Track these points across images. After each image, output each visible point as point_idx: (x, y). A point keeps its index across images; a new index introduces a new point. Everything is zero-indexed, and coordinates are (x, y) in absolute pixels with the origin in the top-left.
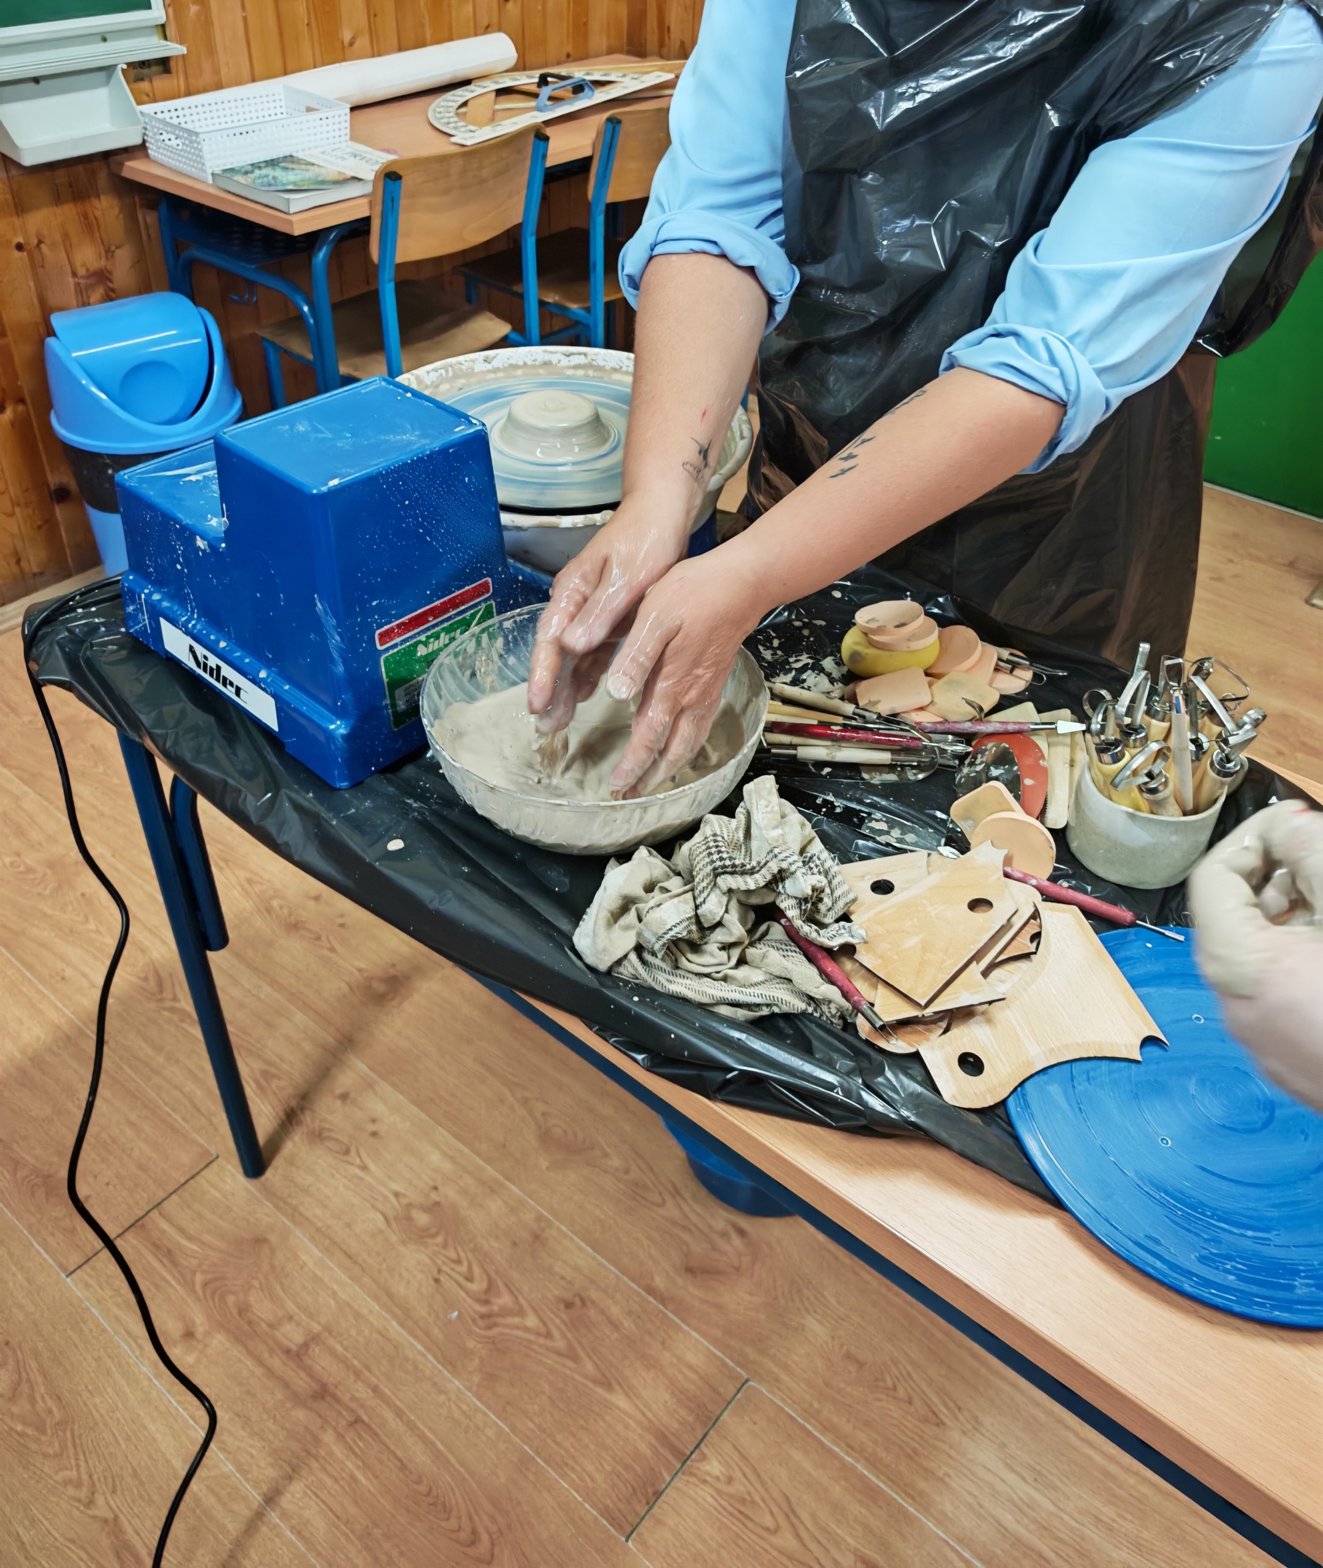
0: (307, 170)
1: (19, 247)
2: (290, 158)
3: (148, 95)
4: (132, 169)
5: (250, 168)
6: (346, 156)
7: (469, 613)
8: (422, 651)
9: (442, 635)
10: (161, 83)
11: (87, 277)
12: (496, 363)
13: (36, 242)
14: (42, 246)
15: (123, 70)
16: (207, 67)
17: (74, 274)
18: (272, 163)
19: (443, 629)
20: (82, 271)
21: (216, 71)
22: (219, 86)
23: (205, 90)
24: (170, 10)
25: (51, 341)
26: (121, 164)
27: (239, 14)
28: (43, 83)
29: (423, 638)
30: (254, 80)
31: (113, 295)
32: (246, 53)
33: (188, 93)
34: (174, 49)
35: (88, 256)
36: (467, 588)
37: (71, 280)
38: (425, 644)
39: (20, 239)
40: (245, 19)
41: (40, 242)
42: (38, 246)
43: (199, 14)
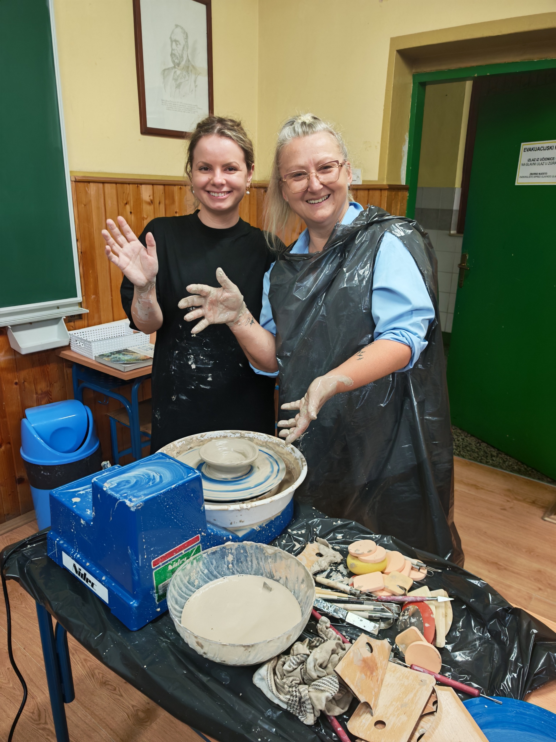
0: (132, 355)
1: (16, 384)
2: (126, 350)
3: (73, 327)
4: (64, 354)
5: (110, 354)
6: (148, 349)
7: (190, 550)
8: (170, 568)
9: (179, 560)
10: (78, 323)
11: (41, 394)
12: (205, 438)
13: (23, 381)
14: (26, 383)
15: (64, 319)
16: (96, 316)
17: (36, 393)
18: (119, 352)
19: (179, 558)
20: (39, 392)
21: (100, 317)
22: (100, 323)
23: (94, 325)
24: (84, 297)
25: (24, 420)
26: (60, 353)
27: (110, 297)
28: (33, 324)
29: (171, 562)
30: (114, 321)
31: (51, 401)
32: (111, 311)
33: (88, 326)
34: (84, 311)
35: (42, 386)
36: (190, 539)
37: (35, 396)
38: (172, 565)
39: (17, 381)
40: (112, 299)
41: (25, 381)
42: (24, 383)
43: (95, 298)
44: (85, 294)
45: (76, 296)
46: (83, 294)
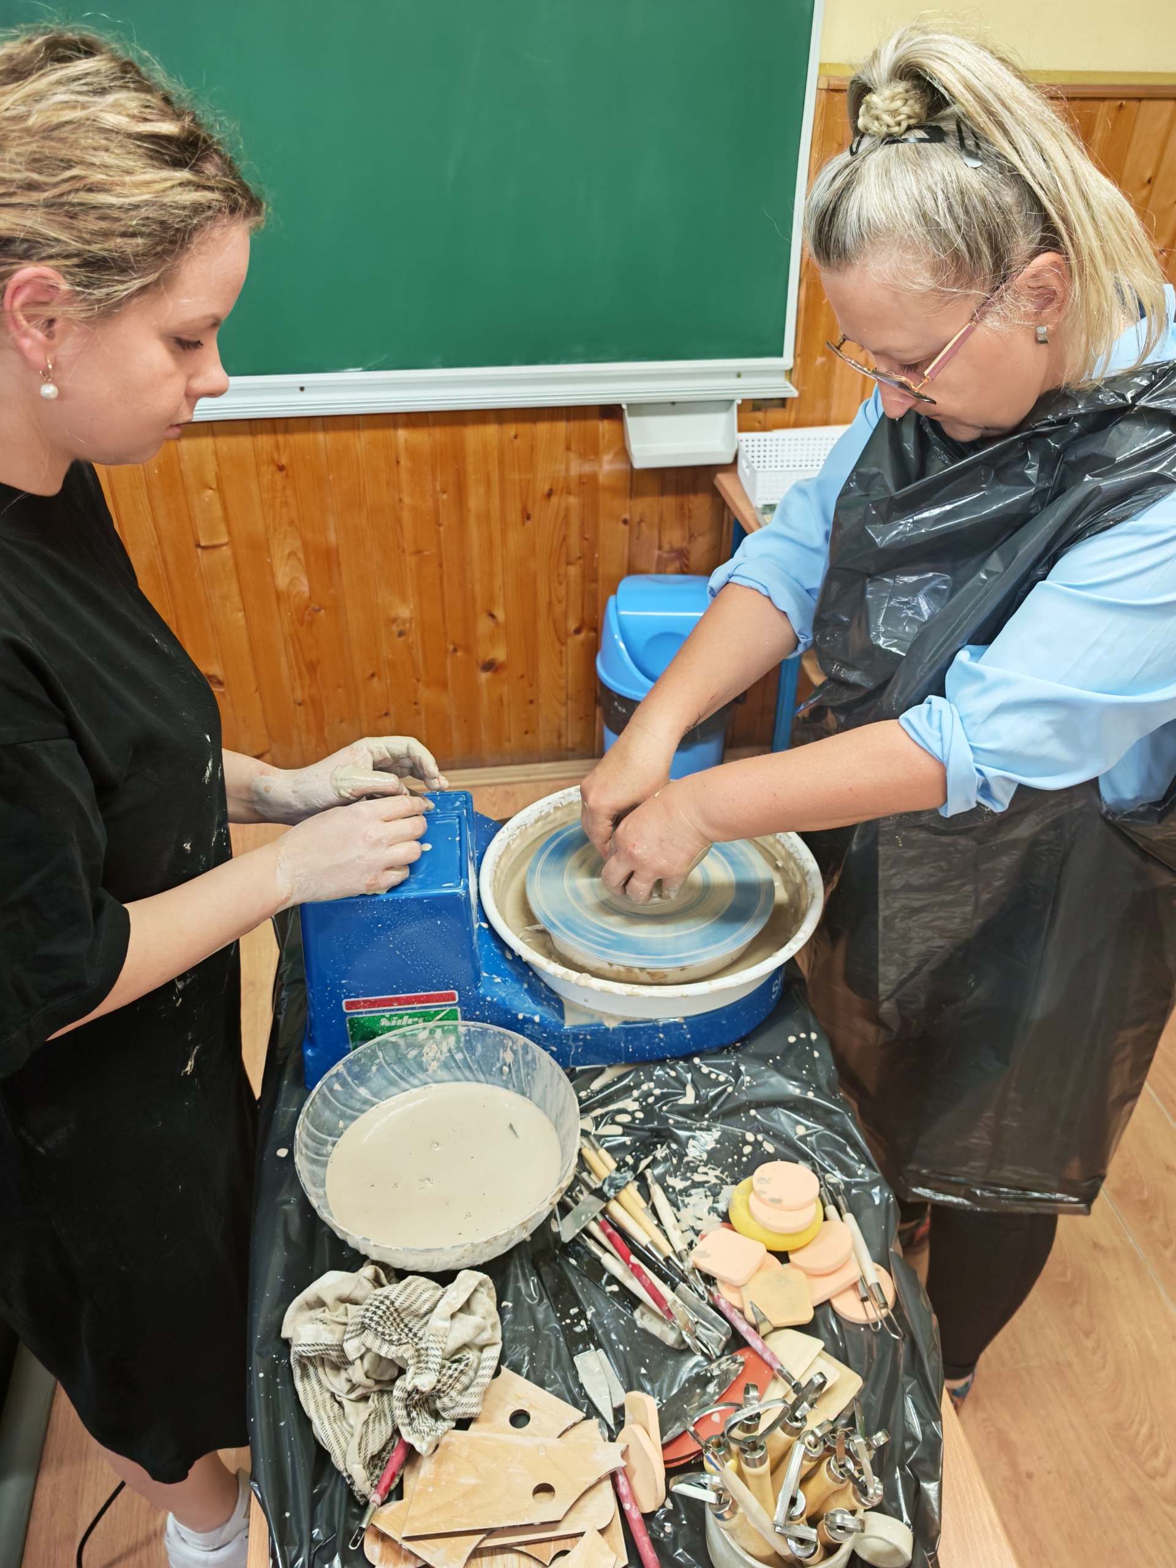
1: (625, 522)
3: (760, 423)
4: (720, 481)
7: (434, 1010)
8: (384, 1022)
9: (406, 1018)
11: (669, 552)
13: (637, 520)
14: (643, 525)
15: (739, 406)
17: (660, 548)
19: (407, 1014)
20: (666, 547)
21: (828, 409)
25: (613, 599)
29: (387, 1015)
31: (686, 569)
35: (675, 537)
36: (432, 993)
39: (627, 516)
41: (641, 521)
42: (639, 523)
43: (823, 364)
44: (803, 353)
45: (780, 354)
46: (799, 351)
